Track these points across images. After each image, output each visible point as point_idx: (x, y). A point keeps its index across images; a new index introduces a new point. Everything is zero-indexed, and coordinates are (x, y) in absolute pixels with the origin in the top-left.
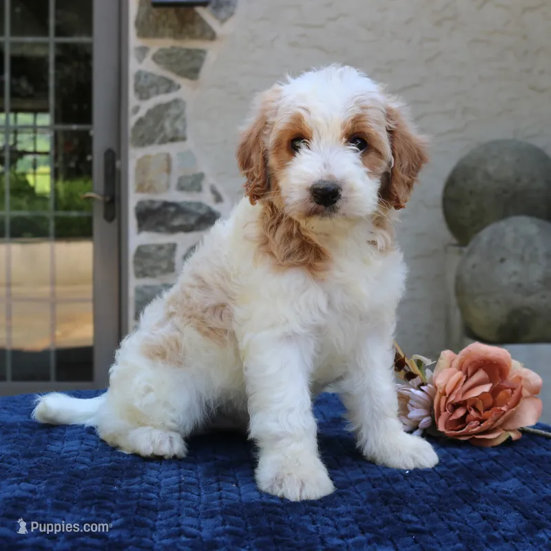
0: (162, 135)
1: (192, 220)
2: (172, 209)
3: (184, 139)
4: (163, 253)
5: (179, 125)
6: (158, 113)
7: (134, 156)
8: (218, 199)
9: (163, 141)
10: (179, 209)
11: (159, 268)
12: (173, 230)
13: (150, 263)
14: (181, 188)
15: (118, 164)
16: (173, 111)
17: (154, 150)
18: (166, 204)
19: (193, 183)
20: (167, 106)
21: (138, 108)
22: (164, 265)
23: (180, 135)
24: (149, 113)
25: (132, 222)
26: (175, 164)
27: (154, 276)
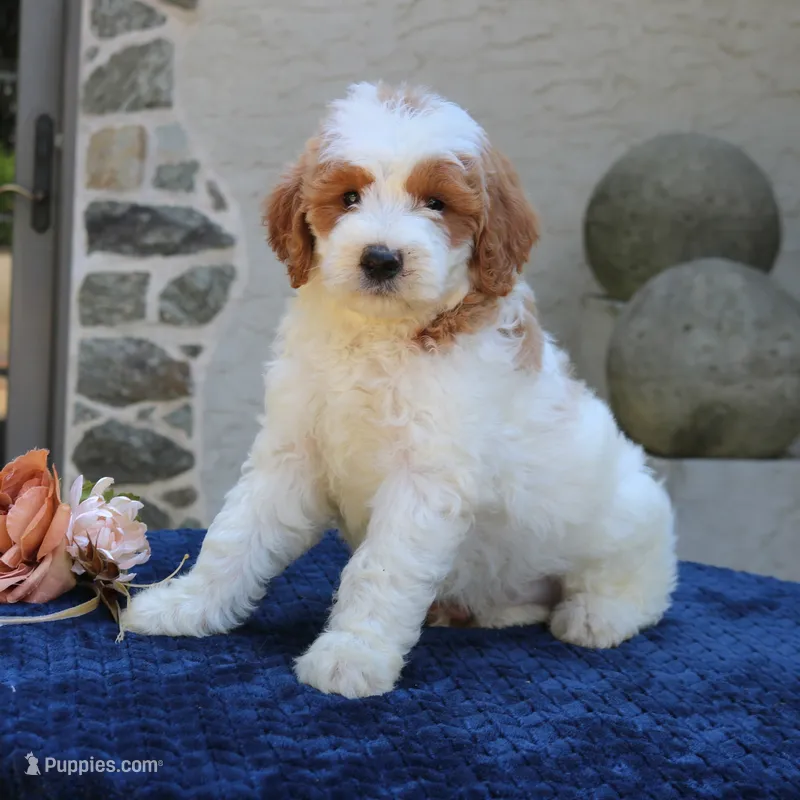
0: (133, 97)
1: (177, 237)
2: (145, 217)
3: (168, 104)
4: (127, 288)
5: (161, 82)
6: (129, 60)
7: (86, 129)
8: (220, 204)
9: (135, 107)
10: (156, 218)
11: (120, 311)
12: (145, 251)
13: (104, 302)
14: (161, 184)
15: (58, 140)
16: (153, 59)
17: (121, 121)
18: (136, 209)
19: (180, 176)
20: (143, 50)
21: (96, 50)
22: (128, 307)
23: (163, 98)
24: (115, 59)
25: (79, 235)
26: (153, 143)
27: (111, 324)
